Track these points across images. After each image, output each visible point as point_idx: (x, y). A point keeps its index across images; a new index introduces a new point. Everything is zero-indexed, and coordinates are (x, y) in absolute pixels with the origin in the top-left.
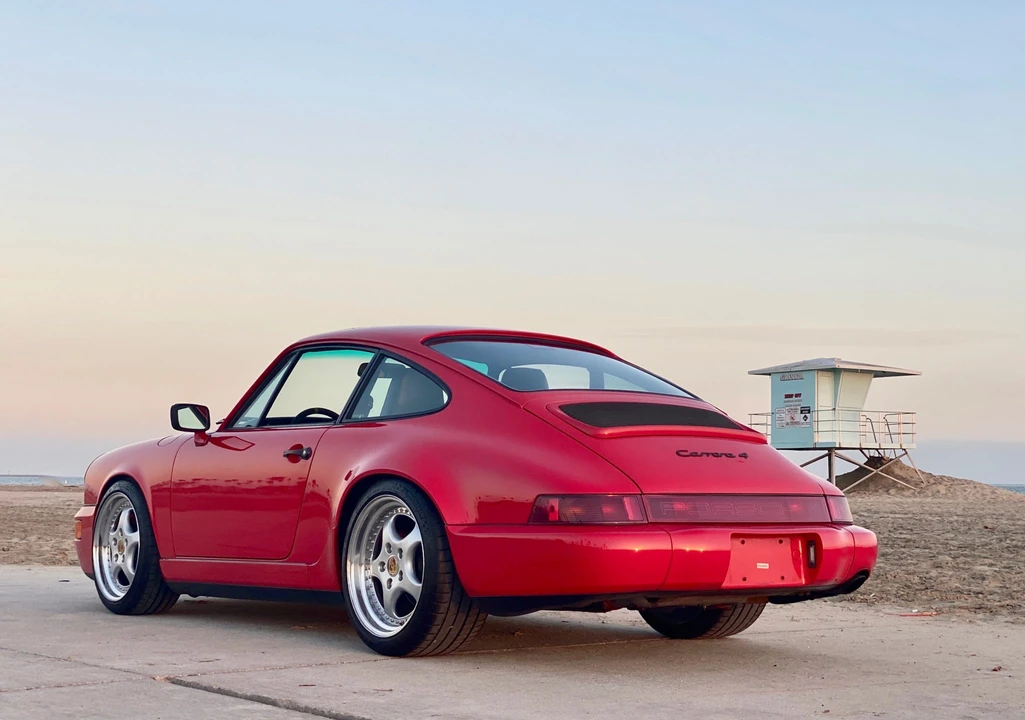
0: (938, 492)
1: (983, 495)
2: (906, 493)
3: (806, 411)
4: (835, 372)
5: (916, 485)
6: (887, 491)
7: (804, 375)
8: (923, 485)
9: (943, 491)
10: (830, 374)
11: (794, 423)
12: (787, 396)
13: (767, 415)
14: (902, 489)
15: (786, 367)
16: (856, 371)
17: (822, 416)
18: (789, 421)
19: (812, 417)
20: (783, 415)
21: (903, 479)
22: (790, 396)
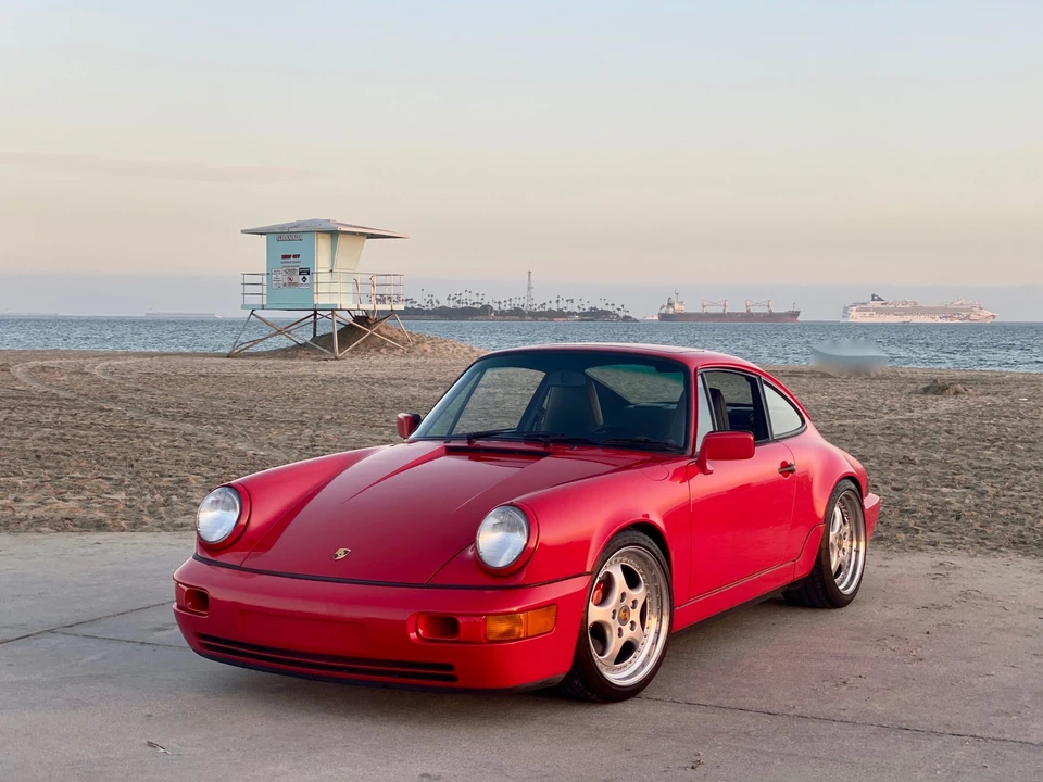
0: (426, 351)
1: (466, 353)
2: (397, 352)
3: (305, 272)
4: (334, 234)
5: (404, 344)
6: (378, 351)
7: (303, 236)
8: (410, 344)
9: (429, 350)
10: (328, 236)
11: (291, 284)
12: (284, 257)
13: (262, 274)
14: (392, 348)
15: (283, 227)
16: (354, 233)
17: (322, 278)
18: (287, 282)
19: (312, 279)
20: (280, 276)
21: (391, 338)
22: (289, 257)
